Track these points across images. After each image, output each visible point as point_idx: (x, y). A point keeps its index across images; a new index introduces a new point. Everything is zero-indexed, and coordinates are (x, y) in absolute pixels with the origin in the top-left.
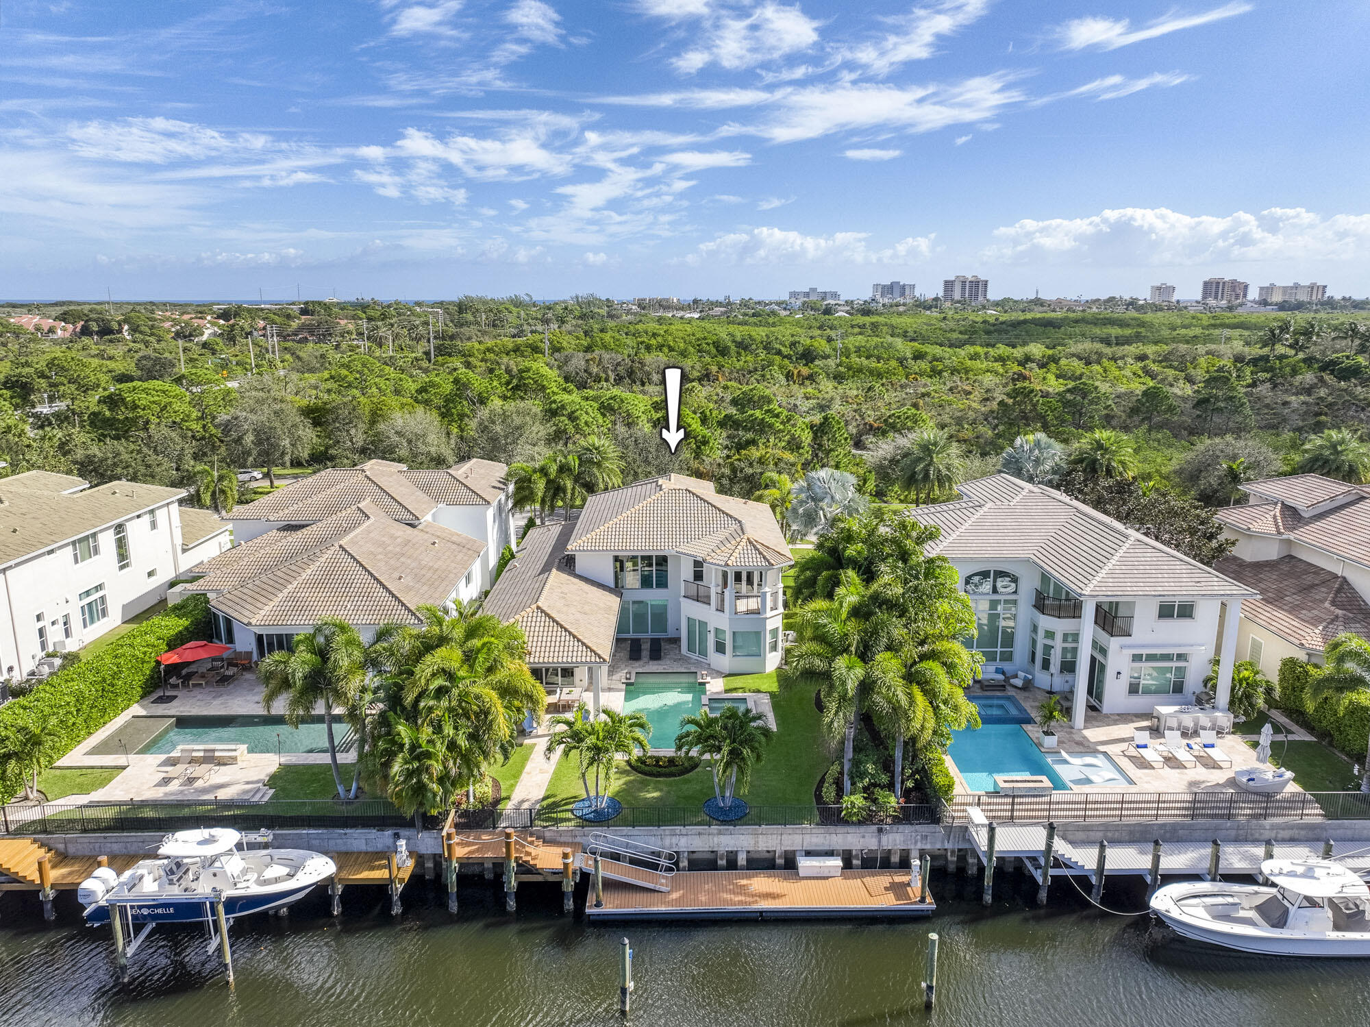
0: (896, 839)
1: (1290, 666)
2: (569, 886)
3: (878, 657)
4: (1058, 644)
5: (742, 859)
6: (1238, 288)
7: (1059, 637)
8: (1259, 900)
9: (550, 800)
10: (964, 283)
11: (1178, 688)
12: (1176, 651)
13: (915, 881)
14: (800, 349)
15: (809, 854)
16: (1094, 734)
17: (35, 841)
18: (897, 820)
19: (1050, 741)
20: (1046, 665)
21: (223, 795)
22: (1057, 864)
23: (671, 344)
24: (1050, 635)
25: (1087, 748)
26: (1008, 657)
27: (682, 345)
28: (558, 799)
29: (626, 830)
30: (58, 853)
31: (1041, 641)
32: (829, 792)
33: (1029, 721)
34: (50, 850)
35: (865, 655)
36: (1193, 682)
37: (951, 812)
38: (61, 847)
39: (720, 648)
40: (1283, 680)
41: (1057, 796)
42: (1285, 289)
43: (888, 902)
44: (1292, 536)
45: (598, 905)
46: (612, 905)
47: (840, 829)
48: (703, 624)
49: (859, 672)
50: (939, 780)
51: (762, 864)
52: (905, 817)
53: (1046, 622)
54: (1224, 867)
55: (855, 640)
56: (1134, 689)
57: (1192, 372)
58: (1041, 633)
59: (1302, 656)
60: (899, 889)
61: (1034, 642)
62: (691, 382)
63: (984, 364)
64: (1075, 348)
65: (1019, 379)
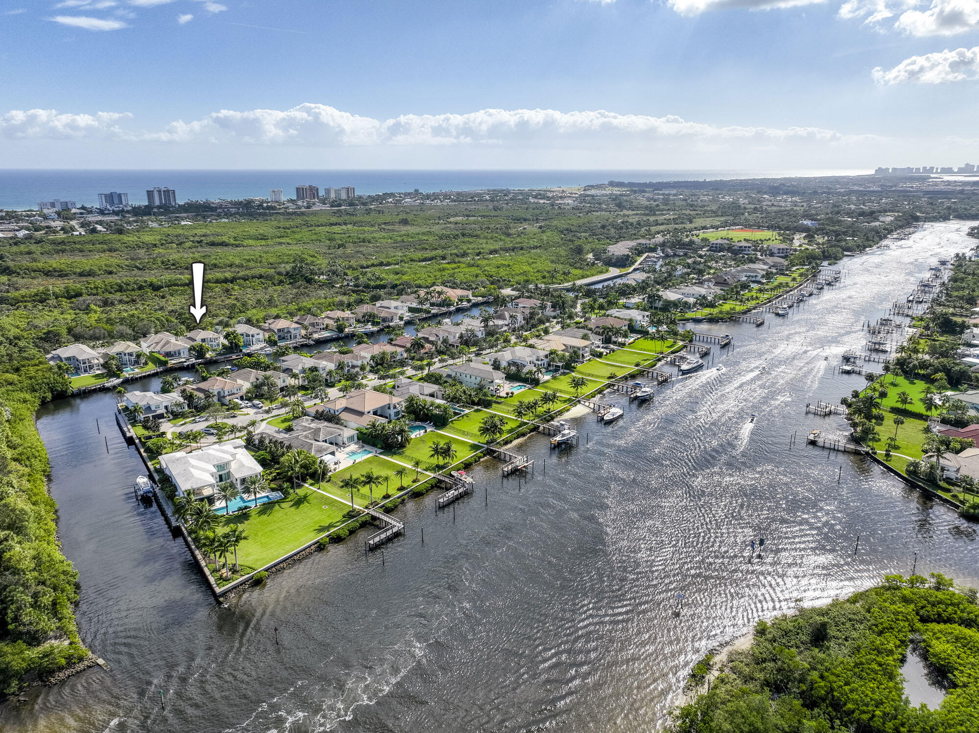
10: (159, 191)
62: (128, 303)
63: (215, 285)
64: (240, 274)
65: (227, 291)
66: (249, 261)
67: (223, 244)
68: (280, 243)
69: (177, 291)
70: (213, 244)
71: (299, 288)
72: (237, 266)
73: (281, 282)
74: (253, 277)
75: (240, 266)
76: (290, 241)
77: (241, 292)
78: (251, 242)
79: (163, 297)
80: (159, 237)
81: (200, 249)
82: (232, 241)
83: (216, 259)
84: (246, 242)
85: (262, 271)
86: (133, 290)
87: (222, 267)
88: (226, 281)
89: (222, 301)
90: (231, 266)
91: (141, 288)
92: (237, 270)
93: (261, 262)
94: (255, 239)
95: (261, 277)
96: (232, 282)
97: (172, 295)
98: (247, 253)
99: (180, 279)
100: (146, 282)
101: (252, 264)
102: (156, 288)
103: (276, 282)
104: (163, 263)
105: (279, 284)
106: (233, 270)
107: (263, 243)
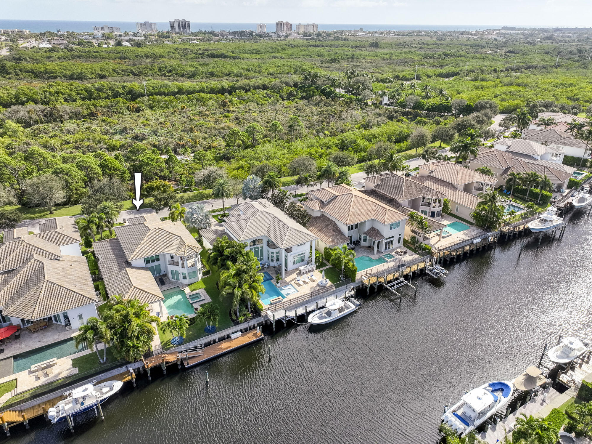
0: (252, 323)
1: (326, 249)
2: (179, 363)
3: (244, 286)
4: (275, 255)
5: (217, 340)
6: (289, 26)
7: (275, 253)
8: (326, 311)
9: (163, 343)
10: (179, 22)
11: (303, 260)
12: (302, 253)
13: (258, 331)
14: (127, 90)
15: (232, 333)
16: (288, 279)
17: (10, 411)
18: (251, 319)
19: (279, 285)
20: (272, 260)
21: (62, 376)
22: (287, 318)
23: (62, 91)
24: (272, 253)
25: (287, 284)
26: (262, 259)
27: (68, 91)
28: (165, 342)
29: (188, 344)
30: (19, 411)
31: (270, 255)
32: (234, 317)
33: (272, 279)
34: (16, 411)
35: (240, 286)
36: (306, 258)
37: (263, 313)
38: (19, 409)
39: (185, 277)
40: (325, 252)
41: (284, 300)
42: (305, 26)
43: (254, 339)
44: (323, 210)
45: (188, 364)
46: (192, 363)
47: (239, 325)
48: (177, 272)
49: (240, 292)
50: (259, 307)
51: (222, 339)
52: (253, 317)
53: (271, 250)
54: (319, 306)
55: (237, 283)
56: (294, 263)
57: (282, 94)
58: (270, 253)
59: (328, 247)
60: (255, 335)
61: (268, 255)
62: (84, 117)
63: (208, 95)
64: (240, 83)
65: (224, 104)
66: (248, 70)
67: (223, 56)
68: (274, 57)
69: (158, 101)
70: (213, 56)
71: (318, 104)
72: (236, 75)
73: (290, 96)
74: (256, 88)
75: (240, 75)
76: (283, 56)
77: (242, 107)
78: (247, 55)
79: (138, 110)
80: (168, 50)
81: (200, 60)
82: (230, 54)
83: (214, 67)
84: (242, 55)
85: (266, 80)
86: (107, 97)
87: (219, 76)
88: (222, 91)
89: (216, 121)
90: (229, 75)
91: (116, 95)
92: (236, 79)
93: (260, 72)
94: (250, 53)
95: (265, 87)
96: (230, 93)
97: (151, 108)
98: (244, 64)
99: (167, 86)
100: (123, 87)
101: (251, 74)
102: (133, 95)
103: (285, 95)
104: (160, 69)
105: (288, 99)
106: (231, 79)
107: (258, 56)
